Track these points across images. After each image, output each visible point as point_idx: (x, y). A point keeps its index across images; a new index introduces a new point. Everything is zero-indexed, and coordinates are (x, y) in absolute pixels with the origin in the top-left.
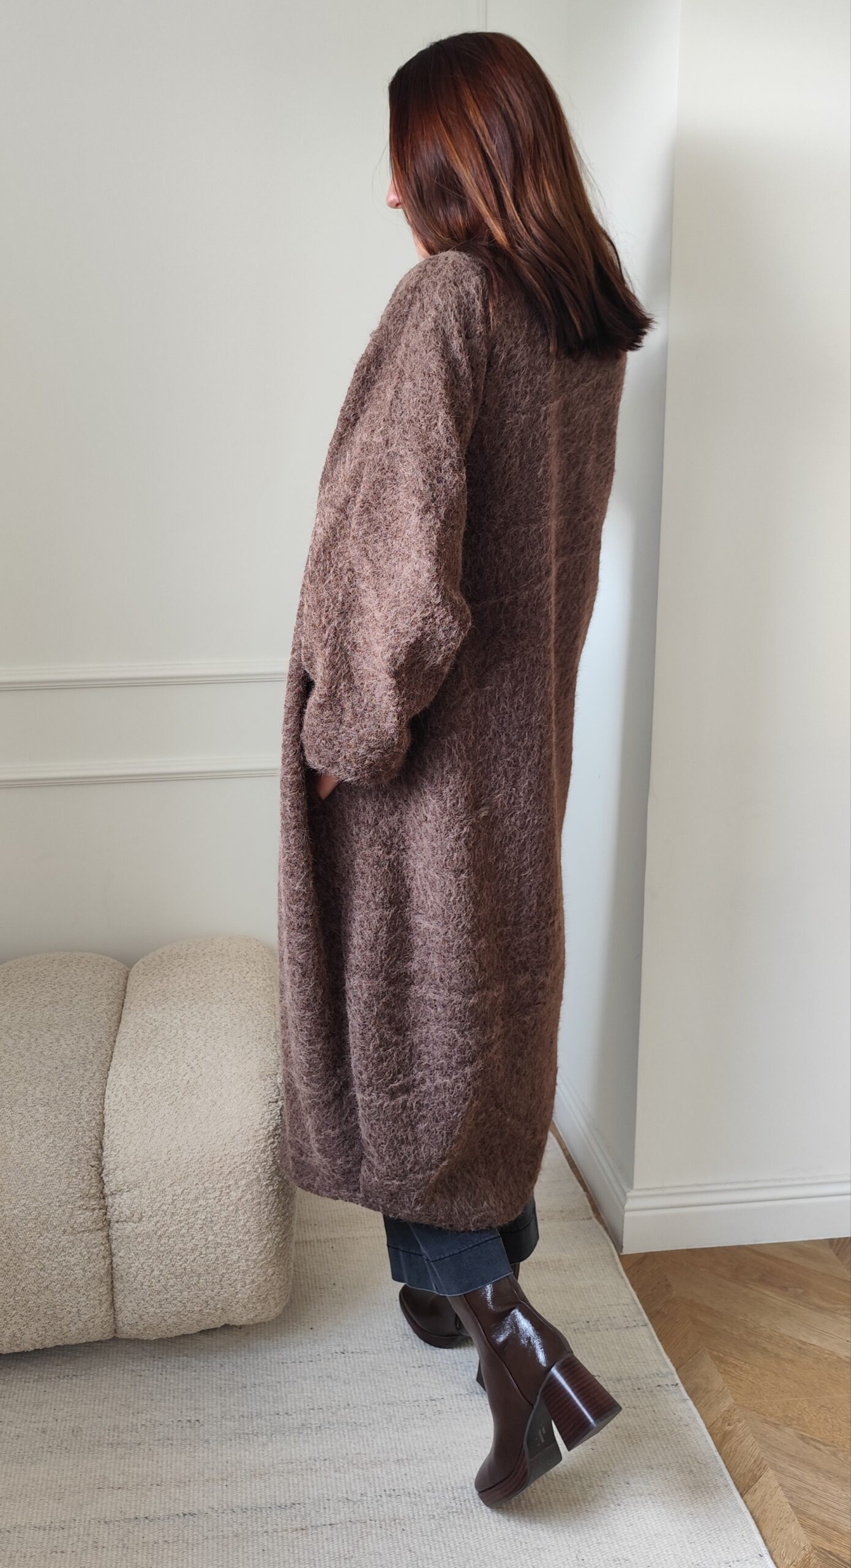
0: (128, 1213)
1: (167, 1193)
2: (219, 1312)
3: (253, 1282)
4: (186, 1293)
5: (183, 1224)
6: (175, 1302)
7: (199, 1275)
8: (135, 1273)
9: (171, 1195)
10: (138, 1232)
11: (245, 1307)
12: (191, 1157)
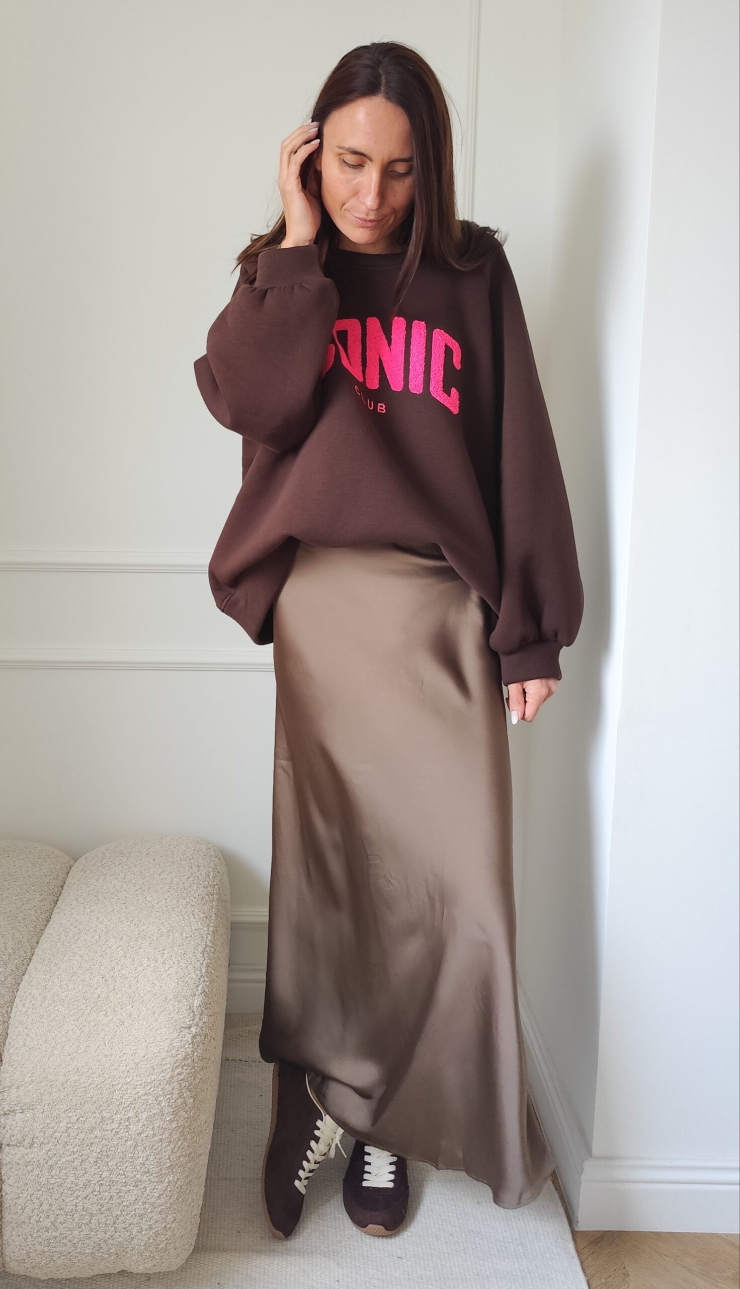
0: (19, 1136)
1: (61, 1119)
2: (113, 1257)
3: (151, 1228)
4: (76, 1232)
5: (76, 1156)
6: (64, 1241)
7: (91, 1215)
8: (23, 1204)
9: (65, 1123)
10: (30, 1160)
11: (141, 1255)
12: (90, 1081)
